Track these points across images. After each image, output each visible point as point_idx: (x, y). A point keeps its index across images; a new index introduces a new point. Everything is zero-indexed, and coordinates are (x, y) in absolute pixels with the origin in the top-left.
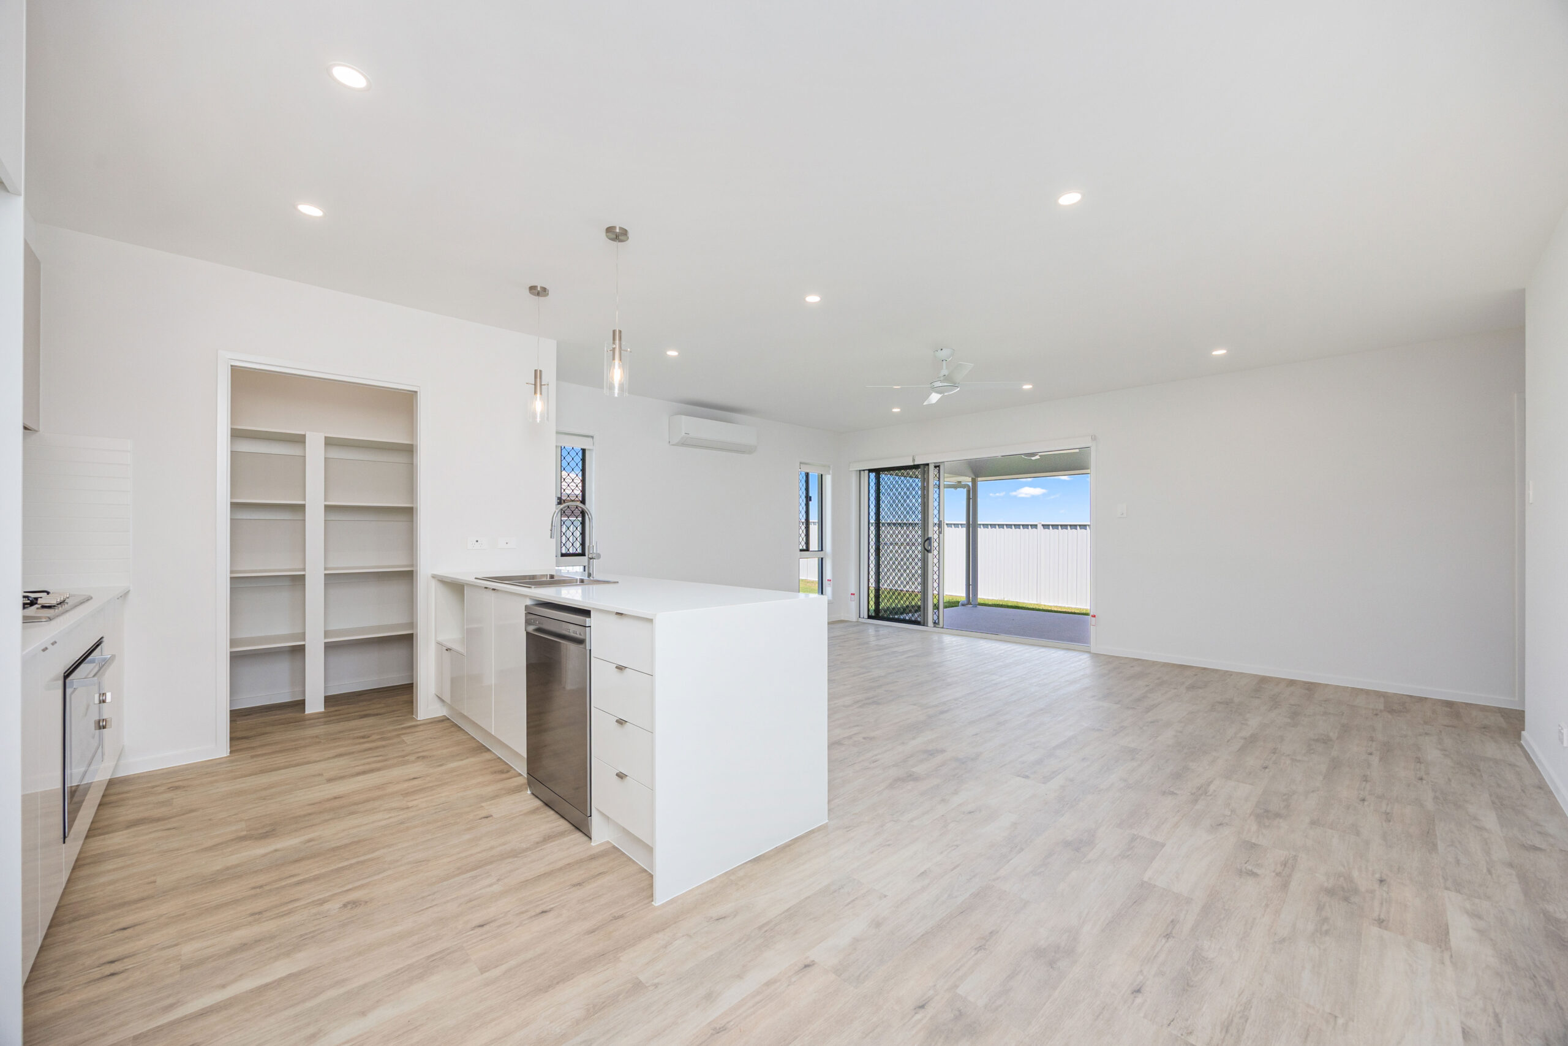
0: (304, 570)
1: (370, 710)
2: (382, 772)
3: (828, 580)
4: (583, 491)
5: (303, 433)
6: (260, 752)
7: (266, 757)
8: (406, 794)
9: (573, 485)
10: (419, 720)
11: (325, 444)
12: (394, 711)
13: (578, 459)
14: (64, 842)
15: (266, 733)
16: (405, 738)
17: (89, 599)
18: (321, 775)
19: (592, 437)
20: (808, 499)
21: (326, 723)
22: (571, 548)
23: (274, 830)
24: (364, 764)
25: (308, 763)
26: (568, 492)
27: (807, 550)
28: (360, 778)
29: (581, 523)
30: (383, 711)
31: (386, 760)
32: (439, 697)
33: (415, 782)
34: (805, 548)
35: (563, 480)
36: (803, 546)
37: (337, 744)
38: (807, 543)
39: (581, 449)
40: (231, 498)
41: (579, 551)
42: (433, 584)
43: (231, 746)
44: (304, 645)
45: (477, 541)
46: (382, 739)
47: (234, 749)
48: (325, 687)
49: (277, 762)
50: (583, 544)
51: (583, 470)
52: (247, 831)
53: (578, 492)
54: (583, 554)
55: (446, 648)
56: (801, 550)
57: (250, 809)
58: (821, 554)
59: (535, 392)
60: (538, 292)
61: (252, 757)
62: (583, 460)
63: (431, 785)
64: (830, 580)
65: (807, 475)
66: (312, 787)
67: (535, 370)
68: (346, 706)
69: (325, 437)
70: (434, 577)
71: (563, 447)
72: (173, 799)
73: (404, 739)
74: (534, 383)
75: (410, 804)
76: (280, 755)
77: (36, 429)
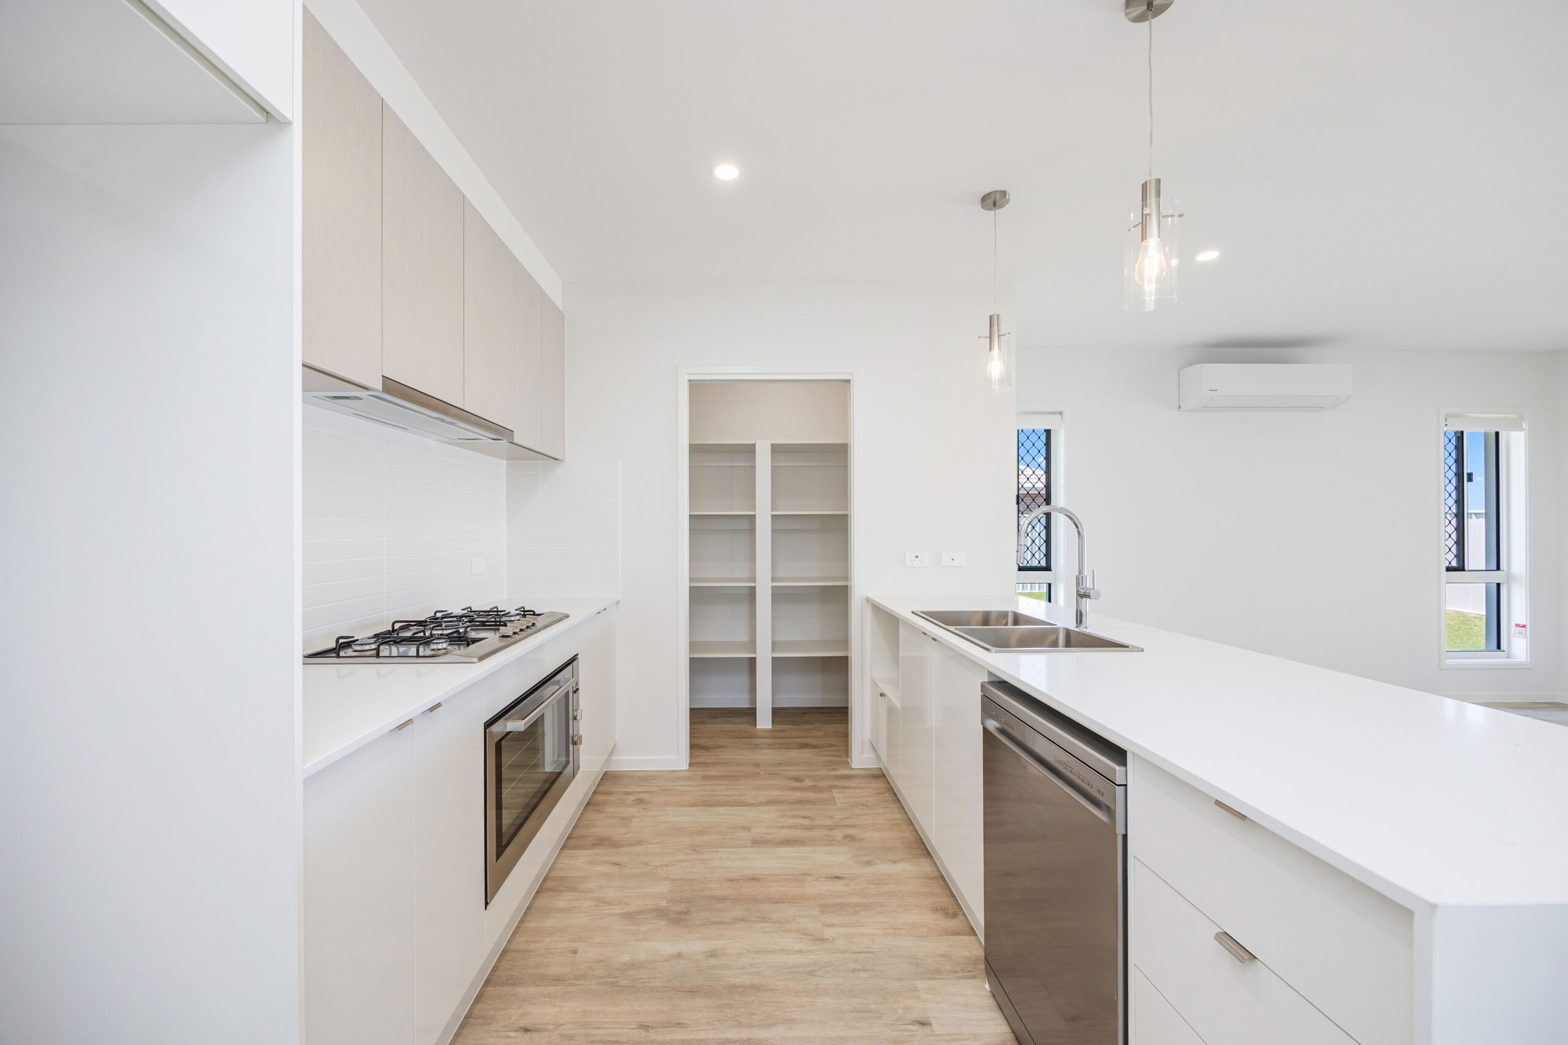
0: (754, 580)
1: (809, 737)
2: (806, 849)
3: (1517, 625)
4: (1048, 486)
5: (753, 442)
6: (712, 772)
7: (713, 782)
8: (827, 908)
9: (1034, 479)
10: (853, 769)
11: (772, 452)
12: (831, 746)
13: (1041, 445)
14: (486, 909)
15: (721, 747)
16: (837, 795)
17: (567, 616)
18: (747, 829)
19: (1061, 413)
20: (1461, 477)
21: (772, 746)
22: (1029, 558)
23: (687, 912)
24: (790, 827)
25: (742, 804)
26: (1028, 485)
27: (1461, 568)
28: (783, 851)
29: (1045, 527)
30: (820, 743)
31: (811, 828)
32: (873, 746)
33: (838, 886)
34: (1454, 564)
35: (1020, 472)
36: (1452, 560)
37: (772, 782)
38: (1461, 555)
39: (1045, 430)
40: (690, 510)
41: (1043, 563)
42: (868, 612)
43: (691, 757)
44: (755, 658)
45: (917, 557)
46: (814, 789)
47: (694, 761)
48: (773, 698)
49: (719, 793)
50: (1048, 555)
51: (1048, 458)
52: (668, 901)
53: (1040, 486)
54: (1048, 568)
55: (880, 692)
56: (1449, 569)
57: (682, 861)
58: (1495, 577)
59: (991, 349)
60: (993, 200)
61: (705, 777)
62: (1048, 444)
63: (853, 900)
64: (1524, 626)
65: (1460, 437)
66: (736, 847)
67: (991, 316)
68: (790, 727)
69: (772, 444)
70: (868, 600)
71: (1020, 432)
72: (632, 817)
73: (835, 795)
74: (988, 336)
75: (829, 932)
76: (724, 782)
77: (562, 459)
